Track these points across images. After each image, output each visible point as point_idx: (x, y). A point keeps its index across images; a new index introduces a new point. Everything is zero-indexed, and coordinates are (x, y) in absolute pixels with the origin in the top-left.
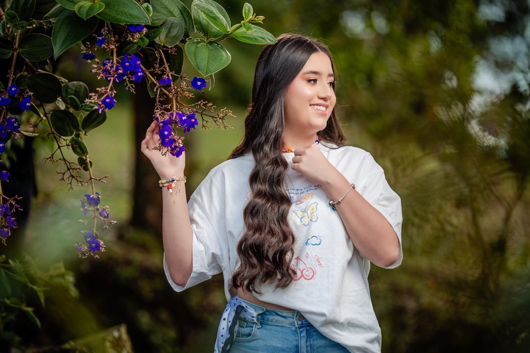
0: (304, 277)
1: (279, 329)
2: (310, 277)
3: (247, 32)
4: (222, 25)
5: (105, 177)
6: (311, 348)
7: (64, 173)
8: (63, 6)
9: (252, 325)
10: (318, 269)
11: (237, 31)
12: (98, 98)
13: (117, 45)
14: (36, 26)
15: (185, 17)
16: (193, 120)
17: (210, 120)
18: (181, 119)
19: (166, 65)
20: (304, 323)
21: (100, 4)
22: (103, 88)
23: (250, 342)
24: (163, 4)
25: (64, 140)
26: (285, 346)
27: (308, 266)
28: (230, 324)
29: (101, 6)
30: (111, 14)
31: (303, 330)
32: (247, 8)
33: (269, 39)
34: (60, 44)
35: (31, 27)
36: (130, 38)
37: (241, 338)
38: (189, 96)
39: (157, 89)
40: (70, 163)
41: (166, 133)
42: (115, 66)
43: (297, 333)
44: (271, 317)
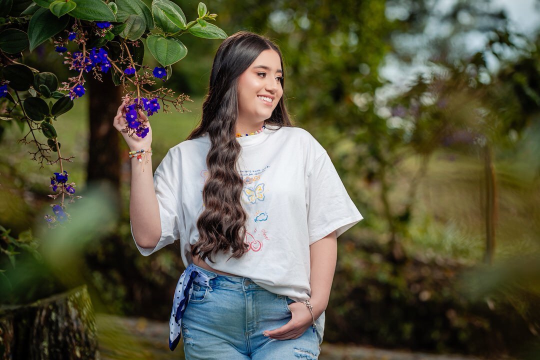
0: (252, 249)
1: (228, 293)
2: (258, 249)
3: (201, 28)
4: (180, 21)
5: (73, 157)
6: (256, 310)
7: (36, 154)
8: (39, 5)
9: (205, 289)
10: (264, 242)
11: (192, 27)
12: (70, 87)
13: (86, 40)
14: (12, 23)
15: (146, 15)
16: (156, 105)
17: (170, 104)
18: (145, 104)
19: (130, 57)
20: (251, 288)
21: (72, 4)
22: (74, 78)
23: (202, 304)
24: (126, 3)
25: (36, 124)
26: (234, 308)
27: (256, 239)
28: (185, 287)
29: (73, 5)
30: (82, 12)
31: (250, 294)
32: (201, 7)
33: (221, 34)
34: (36, 39)
35: (7, 24)
36: (98, 33)
37: (195, 300)
38: (151, 84)
39: (122, 78)
40: (41, 145)
41: (132, 116)
42: (84, 58)
43: (245, 297)
44: (221, 283)
